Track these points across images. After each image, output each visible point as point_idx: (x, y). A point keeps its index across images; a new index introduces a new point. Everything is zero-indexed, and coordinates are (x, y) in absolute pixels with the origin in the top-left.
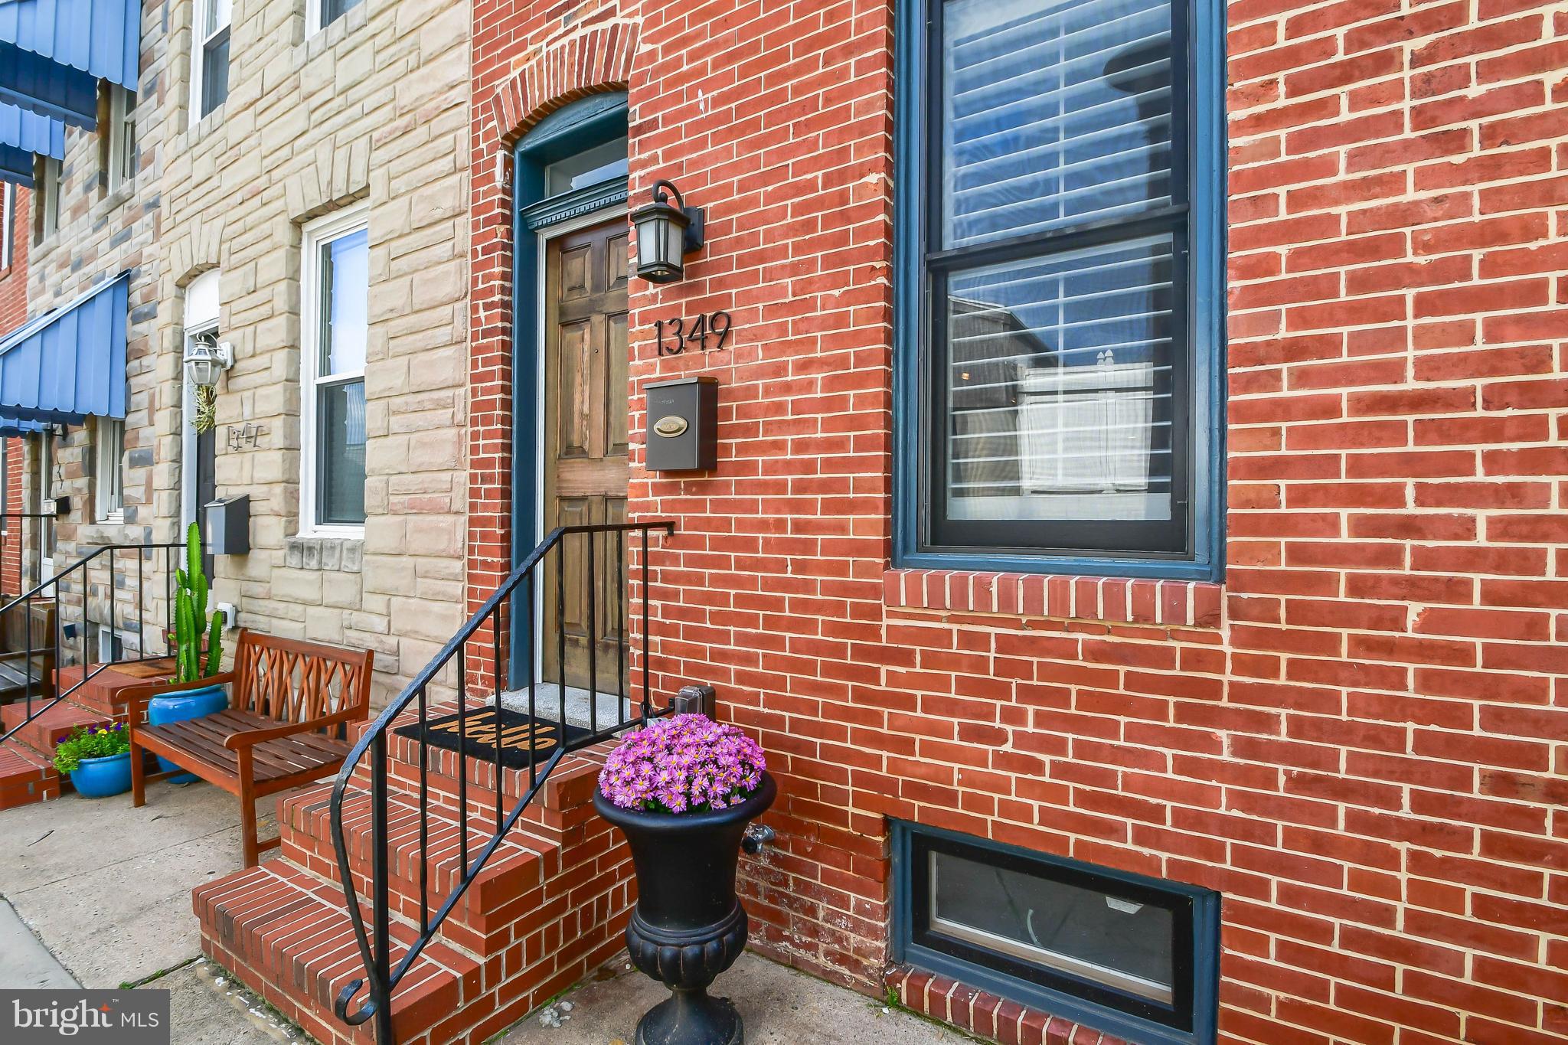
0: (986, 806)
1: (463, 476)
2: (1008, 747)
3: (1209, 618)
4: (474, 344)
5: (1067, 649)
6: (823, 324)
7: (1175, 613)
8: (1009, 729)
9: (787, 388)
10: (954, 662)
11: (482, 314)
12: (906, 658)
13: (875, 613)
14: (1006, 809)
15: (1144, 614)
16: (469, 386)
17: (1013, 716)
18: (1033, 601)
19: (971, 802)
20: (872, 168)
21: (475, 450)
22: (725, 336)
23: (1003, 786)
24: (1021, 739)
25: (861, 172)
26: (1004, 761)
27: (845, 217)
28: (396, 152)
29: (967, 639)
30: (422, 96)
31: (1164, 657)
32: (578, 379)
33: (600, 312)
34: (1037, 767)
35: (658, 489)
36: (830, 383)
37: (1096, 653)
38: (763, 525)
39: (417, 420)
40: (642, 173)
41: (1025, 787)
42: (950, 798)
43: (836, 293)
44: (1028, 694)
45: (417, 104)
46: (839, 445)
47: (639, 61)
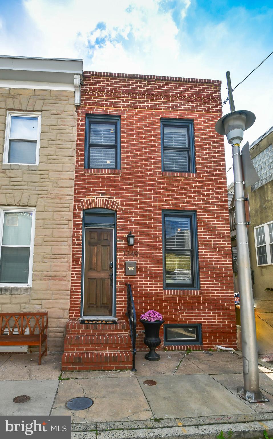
0: (177, 319)
1: (70, 273)
2: (180, 312)
3: (200, 294)
4: (73, 247)
5: (186, 299)
6: (154, 256)
7: (197, 293)
8: (180, 309)
9: (148, 264)
10: (173, 302)
11: (76, 241)
12: (166, 302)
13: (162, 296)
14: (180, 319)
15: (194, 294)
16: (72, 255)
17: (180, 307)
18: (183, 293)
19: (176, 319)
20: (160, 237)
21: (73, 268)
22: (137, 255)
23: (179, 316)
25: (159, 236)
26: (179, 313)
27: (157, 242)
28: (49, 202)
29: (175, 298)
30: (59, 194)
31: (195, 299)
32: (94, 256)
33: (100, 245)
34: (183, 313)
35: (123, 278)
36: (155, 264)
37: (189, 299)
38: (144, 284)
39: (55, 260)
40: (120, 226)
41: (182, 316)
42: (173, 319)
43: (155, 252)
44: (182, 305)
45: (57, 194)
46: (156, 273)
47: (119, 208)
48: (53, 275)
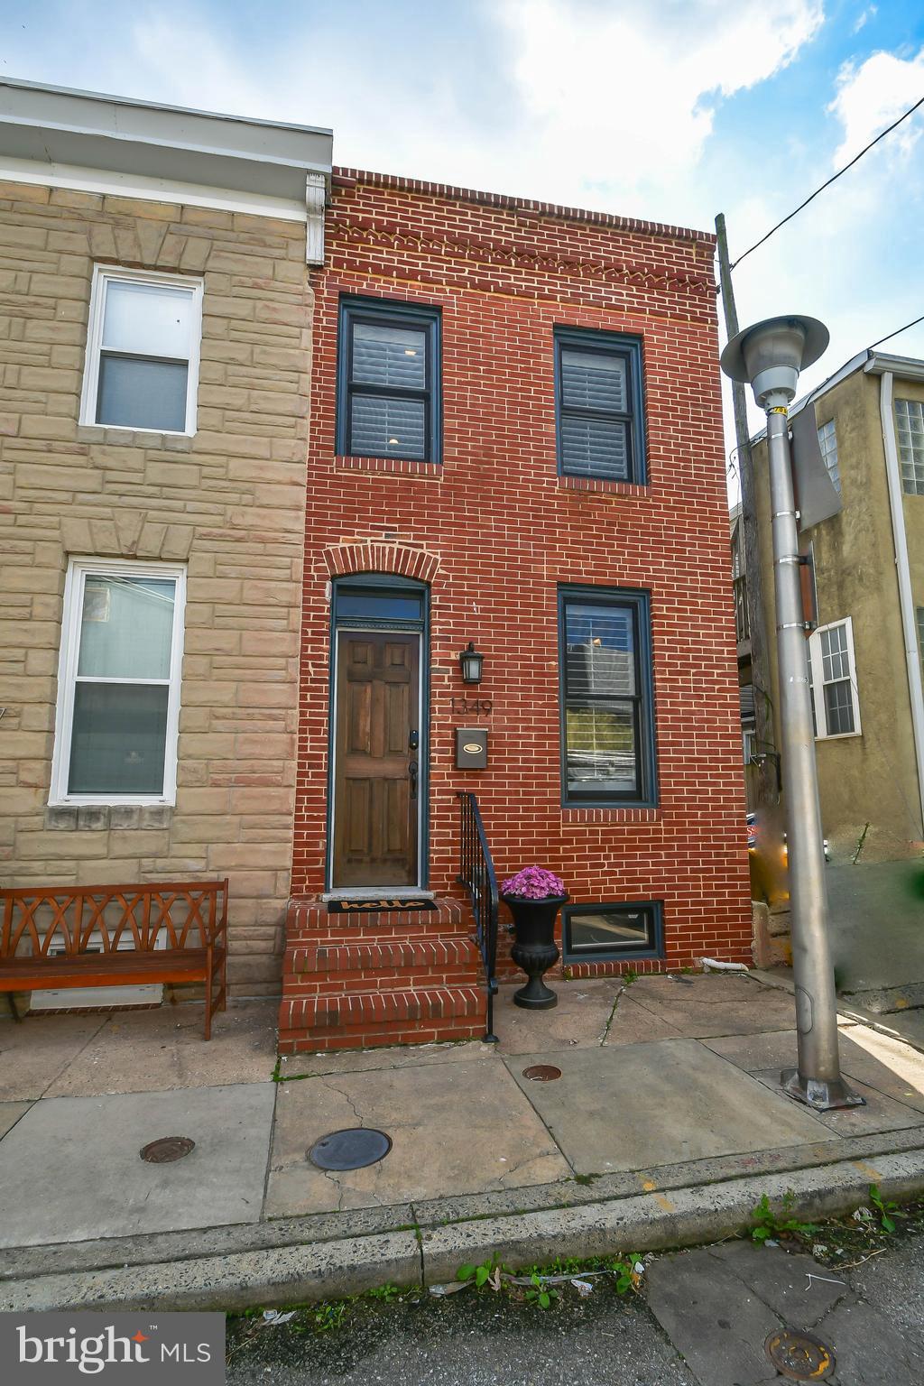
0: (598, 891)
1: (294, 763)
2: (606, 869)
3: (658, 820)
4: (302, 685)
5: (622, 832)
6: (535, 713)
7: (651, 818)
8: (606, 862)
9: (519, 737)
10: (587, 841)
11: (311, 669)
12: (570, 842)
13: (558, 826)
14: (607, 890)
15: (644, 819)
16: (298, 710)
17: (606, 857)
18: (614, 817)
19: (595, 891)
20: (554, 659)
21: (302, 748)
22: (488, 712)
23: (604, 882)
24: (610, 865)
25: (549, 659)
26: (605, 874)
27: (544, 675)
28: (227, 549)
29: (592, 833)
30: (259, 526)
31: (647, 832)
32: (362, 713)
33: (382, 680)
34: (614, 873)
35: (449, 776)
36: (538, 737)
37: (631, 832)
38: (508, 793)
39: (248, 724)
40: (441, 627)
41: (612, 881)
42: (587, 891)
43: (540, 702)
44: (611, 849)
45: (252, 528)
46: (543, 761)
47: (439, 576)
48: (241, 769)
